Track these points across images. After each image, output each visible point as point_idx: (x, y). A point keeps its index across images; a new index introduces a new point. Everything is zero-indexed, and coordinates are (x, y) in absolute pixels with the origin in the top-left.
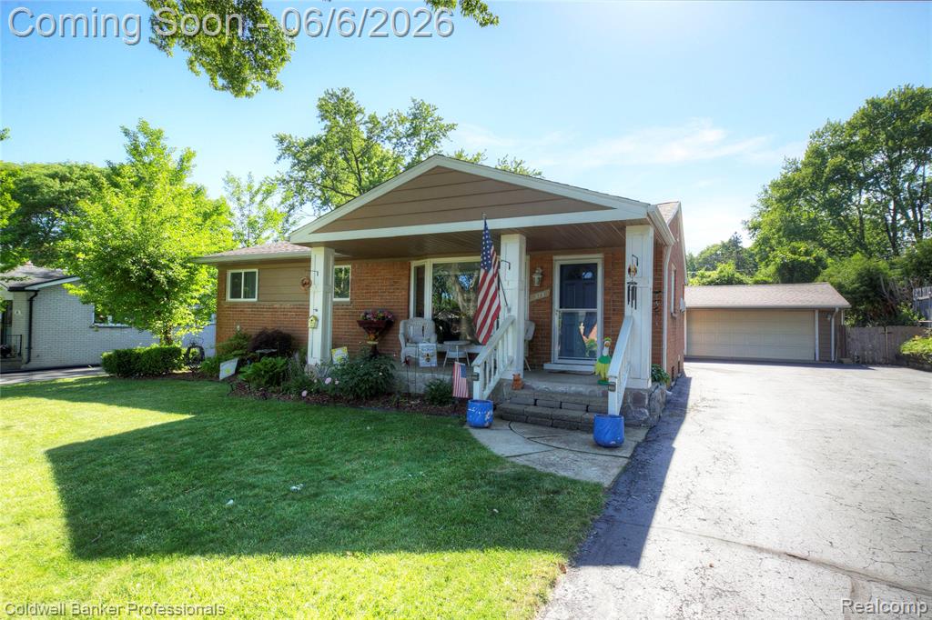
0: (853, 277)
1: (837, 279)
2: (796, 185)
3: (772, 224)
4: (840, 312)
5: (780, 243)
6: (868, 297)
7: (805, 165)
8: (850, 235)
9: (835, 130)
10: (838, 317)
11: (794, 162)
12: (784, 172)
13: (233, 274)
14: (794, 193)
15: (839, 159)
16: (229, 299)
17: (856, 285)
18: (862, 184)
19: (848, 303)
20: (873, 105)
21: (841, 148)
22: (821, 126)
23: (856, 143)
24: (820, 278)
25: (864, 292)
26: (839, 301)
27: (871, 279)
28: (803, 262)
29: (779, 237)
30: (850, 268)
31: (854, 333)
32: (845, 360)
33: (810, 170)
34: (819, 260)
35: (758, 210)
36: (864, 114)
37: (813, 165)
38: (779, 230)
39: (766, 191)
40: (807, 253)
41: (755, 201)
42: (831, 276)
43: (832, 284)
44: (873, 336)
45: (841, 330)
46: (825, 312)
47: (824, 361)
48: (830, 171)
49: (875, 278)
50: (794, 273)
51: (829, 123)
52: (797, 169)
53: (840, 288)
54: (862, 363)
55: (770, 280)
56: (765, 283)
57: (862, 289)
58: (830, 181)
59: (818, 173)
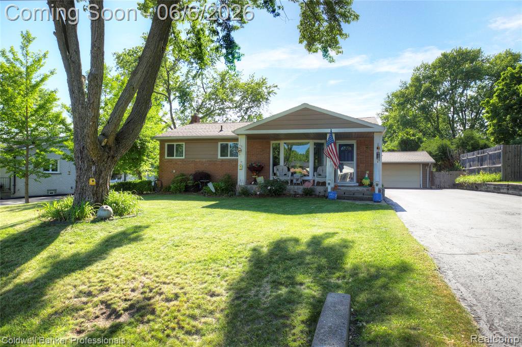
0: (436, 148)
1: (429, 149)
2: (407, 96)
3: (394, 118)
4: (431, 165)
5: (398, 128)
6: (442, 158)
7: (411, 86)
8: (432, 125)
9: (426, 67)
10: (430, 167)
11: (405, 84)
12: (400, 88)
13: (168, 145)
14: (405, 101)
15: (427, 84)
16: (166, 157)
17: (437, 152)
18: (438, 98)
19: (434, 161)
20: (444, 56)
21: (429, 78)
22: (419, 65)
23: (436, 76)
24: (421, 148)
25: (441, 155)
26: (431, 160)
27: (443, 150)
28: (412, 140)
29: (398, 125)
30: (435, 143)
31: (437, 174)
32: (433, 187)
33: (414, 88)
34: (419, 139)
35: (384, 108)
36: (440, 61)
37: (415, 86)
38: (398, 121)
39: (389, 97)
40: (414, 135)
41: (383, 102)
42: (426, 148)
43: (427, 152)
44: (444, 175)
45: (431, 173)
46: (425, 165)
47: (424, 187)
48: (424, 90)
49: (445, 149)
50: (408, 146)
51: (423, 63)
52: (407, 88)
53: (430, 153)
54: (440, 187)
55: (395, 149)
56: (393, 151)
57: (439, 154)
58: (423, 96)
59: (417, 90)
